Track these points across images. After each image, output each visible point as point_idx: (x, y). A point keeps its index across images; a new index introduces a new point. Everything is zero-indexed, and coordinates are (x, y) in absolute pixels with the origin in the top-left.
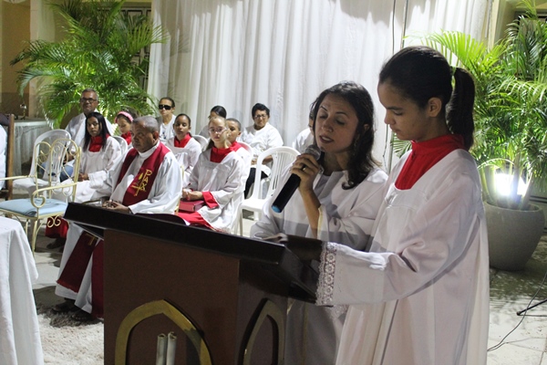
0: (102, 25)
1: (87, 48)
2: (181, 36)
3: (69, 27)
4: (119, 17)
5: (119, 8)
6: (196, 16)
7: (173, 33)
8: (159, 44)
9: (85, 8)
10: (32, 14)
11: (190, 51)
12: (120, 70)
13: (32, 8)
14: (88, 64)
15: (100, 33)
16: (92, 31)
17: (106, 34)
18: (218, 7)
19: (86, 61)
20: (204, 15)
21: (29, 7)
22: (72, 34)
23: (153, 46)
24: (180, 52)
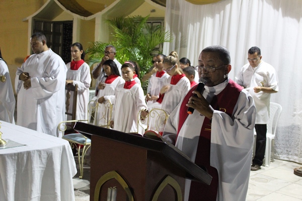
0: (134, 32)
1: (125, 46)
2: (182, 37)
3: (115, 34)
4: (145, 27)
5: (145, 21)
6: (191, 24)
7: (177, 35)
8: (169, 43)
9: (125, 22)
10: (96, 26)
11: (187, 47)
12: (144, 58)
13: (96, 22)
14: (125, 56)
15: (134, 36)
16: (128, 36)
17: (137, 37)
18: (204, 18)
19: (124, 53)
20: (195, 24)
21: (95, 22)
22: (117, 38)
23: (165, 44)
24: (181, 47)
